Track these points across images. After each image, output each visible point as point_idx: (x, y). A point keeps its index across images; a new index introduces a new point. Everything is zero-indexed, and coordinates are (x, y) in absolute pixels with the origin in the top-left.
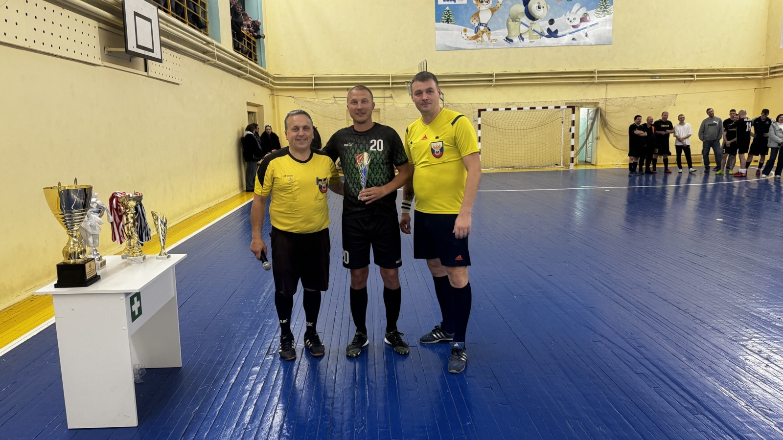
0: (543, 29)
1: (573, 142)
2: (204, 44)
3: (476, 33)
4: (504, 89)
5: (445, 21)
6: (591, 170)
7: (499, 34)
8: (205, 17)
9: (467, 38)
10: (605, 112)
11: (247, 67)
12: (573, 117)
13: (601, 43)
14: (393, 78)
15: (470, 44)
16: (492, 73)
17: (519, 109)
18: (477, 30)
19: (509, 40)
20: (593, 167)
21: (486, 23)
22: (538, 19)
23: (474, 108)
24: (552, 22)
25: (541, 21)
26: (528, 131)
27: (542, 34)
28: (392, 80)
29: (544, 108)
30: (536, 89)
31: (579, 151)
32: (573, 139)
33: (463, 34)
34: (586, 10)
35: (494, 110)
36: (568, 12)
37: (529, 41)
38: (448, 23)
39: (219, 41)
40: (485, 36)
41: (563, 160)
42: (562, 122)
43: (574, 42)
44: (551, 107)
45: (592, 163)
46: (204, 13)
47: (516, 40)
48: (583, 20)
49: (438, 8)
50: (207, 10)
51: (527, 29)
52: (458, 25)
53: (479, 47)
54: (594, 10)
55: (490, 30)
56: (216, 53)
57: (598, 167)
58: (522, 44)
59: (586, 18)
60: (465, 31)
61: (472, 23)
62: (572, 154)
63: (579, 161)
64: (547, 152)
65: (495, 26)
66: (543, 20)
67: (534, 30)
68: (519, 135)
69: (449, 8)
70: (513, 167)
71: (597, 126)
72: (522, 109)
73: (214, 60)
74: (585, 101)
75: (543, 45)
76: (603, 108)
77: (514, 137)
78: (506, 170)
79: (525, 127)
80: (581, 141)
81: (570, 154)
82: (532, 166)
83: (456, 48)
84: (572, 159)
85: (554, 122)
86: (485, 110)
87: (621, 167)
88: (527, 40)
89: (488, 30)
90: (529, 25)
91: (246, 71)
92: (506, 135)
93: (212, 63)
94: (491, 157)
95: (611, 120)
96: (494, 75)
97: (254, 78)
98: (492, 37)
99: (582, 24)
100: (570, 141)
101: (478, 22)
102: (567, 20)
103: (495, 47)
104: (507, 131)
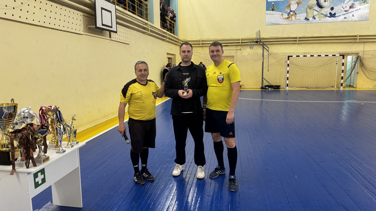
0: (327, 13)
1: (342, 75)
2: (143, 24)
3: (288, 15)
4: (303, 46)
5: (272, 10)
6: (353, 90)
7: (302, 16)
8: (147, 11)
9: (283, 19)
10: (363, 58)
11: (168, 36)
12: (343, 61)
13: (362, 20)
14: (242, 40)
15: (285, 21)
16: (297, 37)
17: (311, 56)
18: (289, 14)
19: (307, 19)
20: (354, 89)
21: (294, 10)
22: (324, 8)
23: (285, 55)
24: (332, 9)
25: (326, 9)
26: (316, 68)
27: (326, 16)
28: (241, 40)
29: (326, 56)
30: (322, 45)
31: (346, 80)
32: (343, 73)
33: (281, 16)
34: (353, 2)
35: (297, 56)
36: (342, 3)
37: (318, 20)
38: (273, 11)
39: (153, 23)
40: (293, 17)
41: (337, 85)
42: (337, 64)
43: (346, 19)
44: (330, 55)
45: (354, 87)
46: (147, 9)
47: (311, 19)
48: (351, 7)
49: (268, 3)
50: (148, 8)
51: (317, 13)
52: (279, 12)
53: (290, 23)
54: (358, 2)
55: (296, 14)
56: (150, 28)
57: (357, 89)
58: (314, 21)
59: (353, 6)
60: (282, 15)
61: (286, 10)
62: (342, 81)
63: (346, 85)
64: (327, 80)
65: (299, 12)
66: (327, 8)
67: (321, 14)
68: (311, 70)
69: (274, 3)
70: (307, 88)
71: (358, 66)
72: (313, 56)
73: (149, 32)
74: (351, 52)
75: (327, 22)
76: (362, 56)
77: (308, 71)
78: (303, 89)
79: (315, 66)
80: (348, 74)
81: (341, 81)
82: (318, 87)
83: (277, 24)
84: (342, 84)
85: (332, 63)
86: (292, 56)
87: (372, 89)
88: (317, 19)
89: (295, 14)
90: (319, 11)
91: (167, 38)
92: (303, 70)
93: (148, 34)
94: (294, 81)
95: (366, 62)
96: (298, 38)
97: (171, 41)
98: (297, 18)
99: (351, 9)
100: (341, 74)
101: (290, 10)
102: (341, 7)
103: (299, 23)
104: (304, 68)
